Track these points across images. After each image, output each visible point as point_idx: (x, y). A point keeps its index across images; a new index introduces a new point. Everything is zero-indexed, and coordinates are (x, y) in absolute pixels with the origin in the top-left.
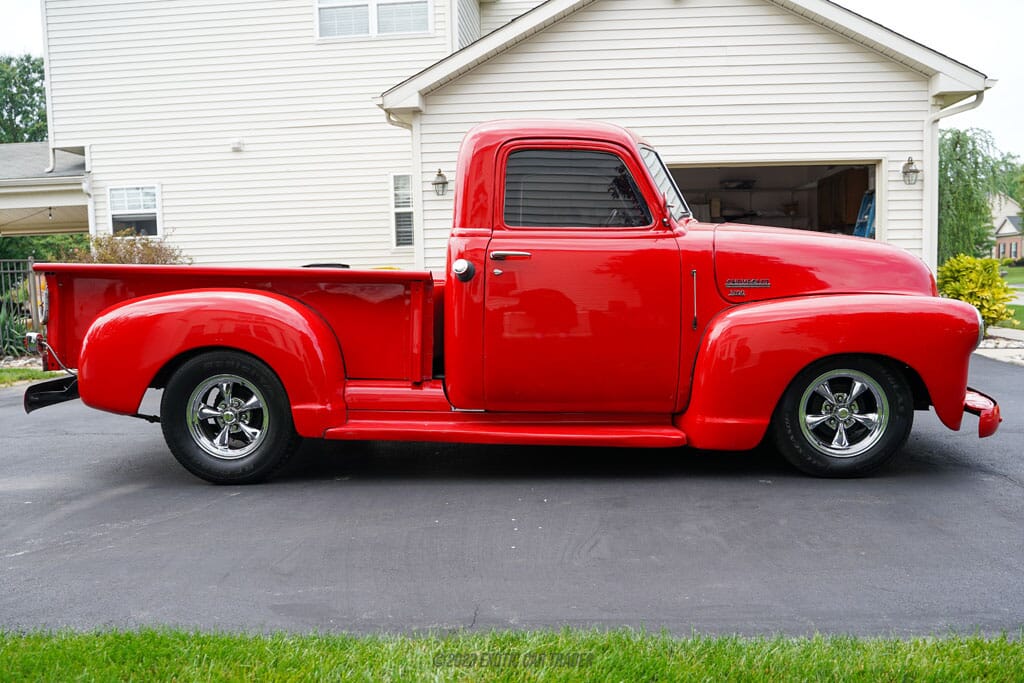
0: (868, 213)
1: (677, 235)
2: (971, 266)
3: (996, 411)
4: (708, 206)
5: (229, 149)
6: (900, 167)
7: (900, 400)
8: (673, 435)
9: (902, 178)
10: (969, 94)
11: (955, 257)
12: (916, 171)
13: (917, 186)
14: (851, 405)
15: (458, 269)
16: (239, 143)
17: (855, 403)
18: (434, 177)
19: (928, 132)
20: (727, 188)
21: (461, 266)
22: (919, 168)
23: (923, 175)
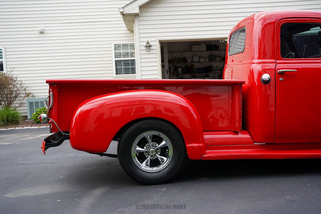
5: (38, 32)
18: (145, 44)
21: (266, 77)
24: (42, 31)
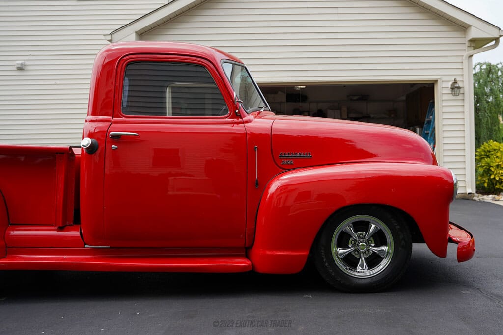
0: (432, 115)
1: (247, 122)
2: (497, 148)
3: (471, 243)
4: (339, 111)
5: (15, 68)
6: (449, 85)
7: (401, 237)
8: (242, 263)
9: (450, 92)
10: (491, 40)
11: (487, 143)
12: (459, 88)
13: (460, 97)
14: (368, 240)
15: (85, 144)
16: (22, 64)
17: (372, 239)
19: (466, 62)
20: (351, 100)
21: (87, 142)
22: (461, 86)
23: (464, 91)
24: (20, 66)
